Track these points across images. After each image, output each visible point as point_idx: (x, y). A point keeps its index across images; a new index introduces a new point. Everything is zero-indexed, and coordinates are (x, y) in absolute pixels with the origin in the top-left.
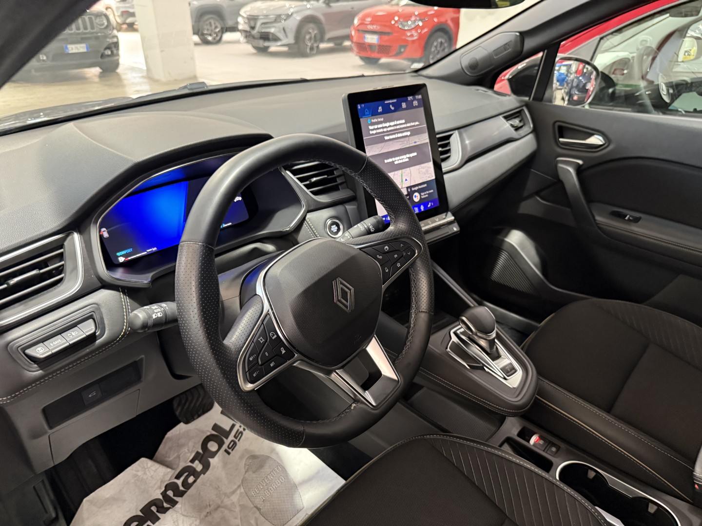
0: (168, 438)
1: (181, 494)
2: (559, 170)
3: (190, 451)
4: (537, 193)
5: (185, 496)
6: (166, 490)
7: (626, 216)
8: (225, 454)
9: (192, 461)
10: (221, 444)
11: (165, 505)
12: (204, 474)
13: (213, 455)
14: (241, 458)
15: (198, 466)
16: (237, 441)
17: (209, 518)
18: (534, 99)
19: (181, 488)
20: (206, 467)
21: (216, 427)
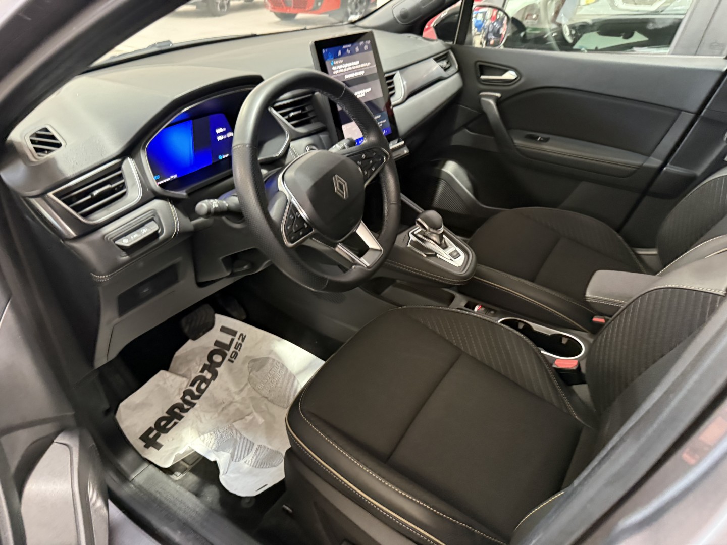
0: (177, 357)
1: (198, 397)
2: (482, 103)
3: (199, 364)
4: (465, 126)
5: (201, 398)
6: (184, 396)
7: (537, 138)
8: (230, 363)
9: (202, 371)
10: (224, 356)
11: (186, 407)
12: (214, 380)
13: (219, 365)
14: (244, 363)
15: (208, 376)
16: (237, 351)
17: (225, 412)
18: (457, 43)
19: (197, 393)
20: (215, 375)
21: (217, 343)
